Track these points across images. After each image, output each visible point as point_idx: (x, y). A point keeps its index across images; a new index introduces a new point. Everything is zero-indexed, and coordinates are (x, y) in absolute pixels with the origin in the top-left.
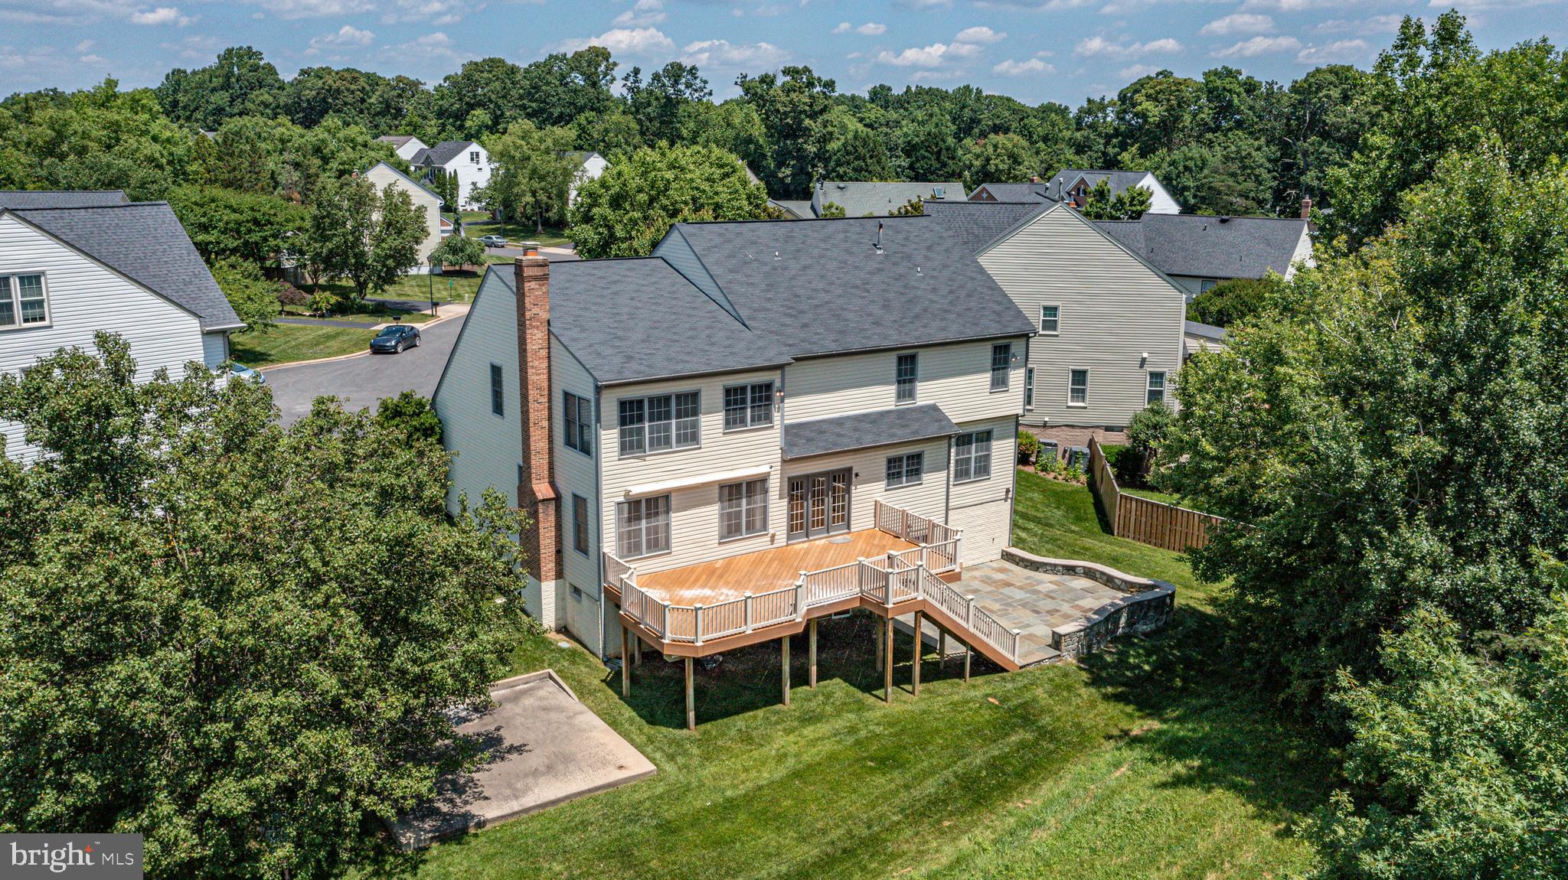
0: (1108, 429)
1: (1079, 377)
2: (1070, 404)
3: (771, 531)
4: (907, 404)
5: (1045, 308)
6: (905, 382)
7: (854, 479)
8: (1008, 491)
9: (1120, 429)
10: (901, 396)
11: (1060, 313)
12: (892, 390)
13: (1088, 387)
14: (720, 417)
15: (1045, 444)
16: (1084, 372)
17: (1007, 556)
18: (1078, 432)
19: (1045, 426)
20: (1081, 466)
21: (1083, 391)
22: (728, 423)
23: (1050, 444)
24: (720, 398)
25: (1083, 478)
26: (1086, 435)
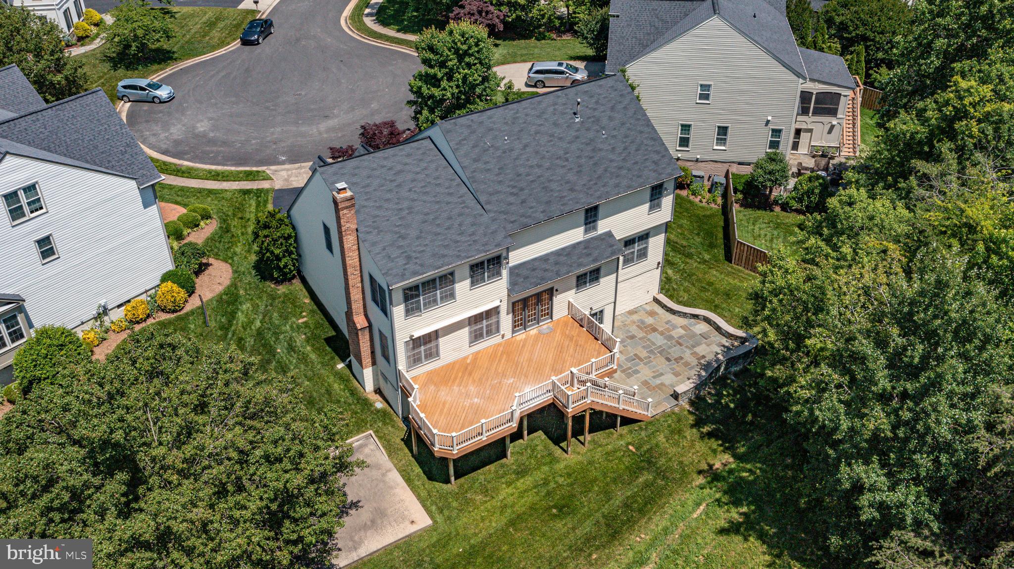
0: (740, 164)
1: (723, 131)
2: (715, 147)
3: (502, 333)
4: (593, 234)
5: (701, 85)
6: (590, 223)
7: (555, 292)
8: (659, 263)
9: (749, 164)
10: (586, 231)
11: (712, 89)
12: (582, 229)
13: (729, 137)
14: (468, 282)
15: (695, 176)
16: (726, 128)
17: (656, 300)
18: (719, 165)
19: (697, 160)
20: (719, 192)
21: (725, 139)
22: (473, 284)
23: (699, 177)
24: (467, 271)
25: (720, 201)
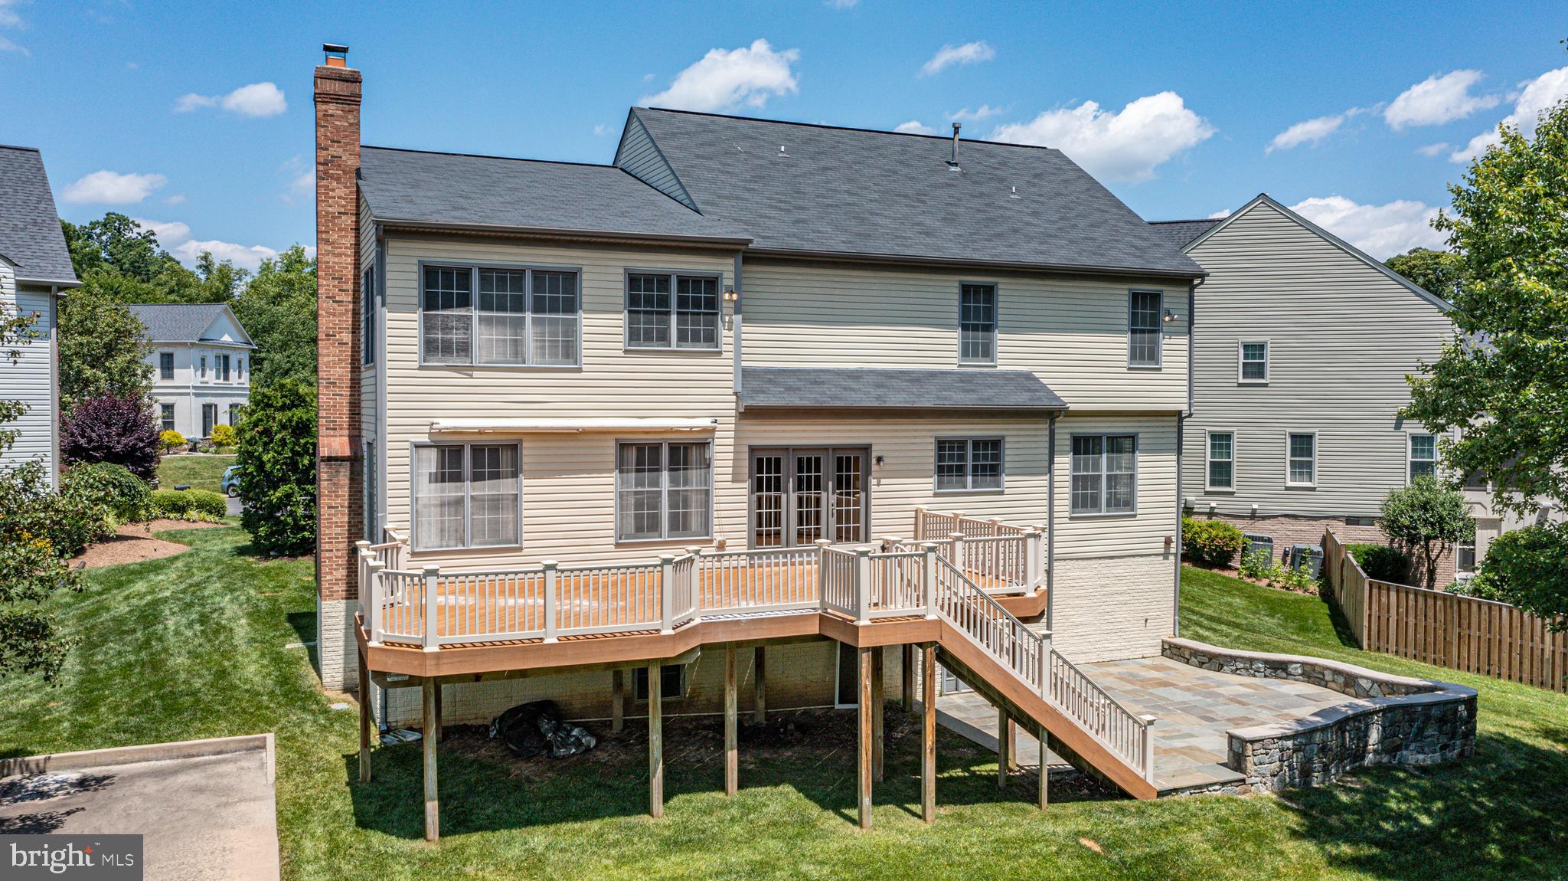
0: (1351, 521)
1: (1302, 444)
2: (1290, 484)
3: (718, 537)
4: (977, 366)
5: (1246, 347)
6: (975, 328)
7: (874, 467)
8: (1168, 542)
9: (1370, 521)
10: (968, 351)
11: (1268, 352)
12: (953, 338)
13: (1316, 459)
14: (618, 323)
15: (1253, 538)
16: (1309, 437)
17: (1172, 651)
18: (1303, 525)
19: (1253, 516)
20: (1310, 571)
21: (1309, 465)
22: (633, 336)
23: (1261, 539)
24: (619, 290)
25: (1314, 587)
26: (1319, 529)
